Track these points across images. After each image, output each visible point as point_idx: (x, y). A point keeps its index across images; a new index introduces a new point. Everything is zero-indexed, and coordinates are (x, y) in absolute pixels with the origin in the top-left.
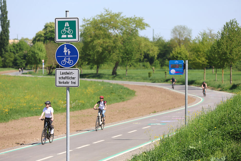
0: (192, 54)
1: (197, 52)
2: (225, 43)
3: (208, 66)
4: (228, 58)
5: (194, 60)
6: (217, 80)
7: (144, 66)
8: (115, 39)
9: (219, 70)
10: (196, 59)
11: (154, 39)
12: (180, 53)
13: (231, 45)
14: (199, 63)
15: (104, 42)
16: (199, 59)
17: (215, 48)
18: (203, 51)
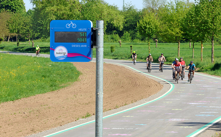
0: (163, 24)
1: (169, 21)
2: (205, 9)
3: (184, 39)
4: (209, 28)
5: (166, 31)
6: (194, 57)
7: (112, 38)
8: (72, 6)
9: (197, 43)
10: (168, 29)
11: (124, 8)
12: (148, 23)
13: (213, 11)
14: (172, 35)
15: (58, 9)
16: (172, 30)
17: (192, 15)
18: (177, 21)
